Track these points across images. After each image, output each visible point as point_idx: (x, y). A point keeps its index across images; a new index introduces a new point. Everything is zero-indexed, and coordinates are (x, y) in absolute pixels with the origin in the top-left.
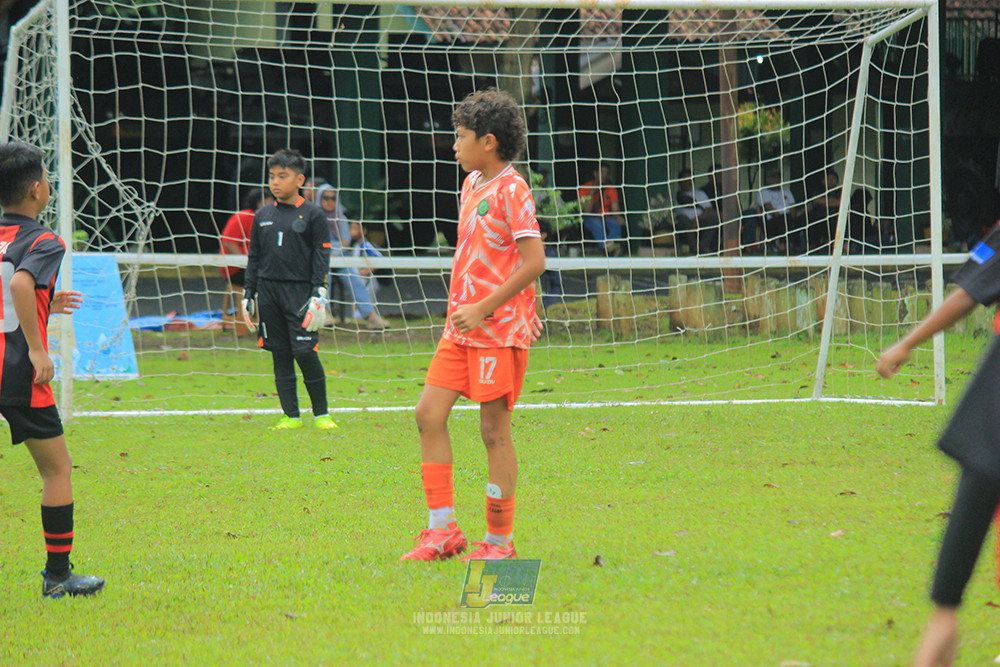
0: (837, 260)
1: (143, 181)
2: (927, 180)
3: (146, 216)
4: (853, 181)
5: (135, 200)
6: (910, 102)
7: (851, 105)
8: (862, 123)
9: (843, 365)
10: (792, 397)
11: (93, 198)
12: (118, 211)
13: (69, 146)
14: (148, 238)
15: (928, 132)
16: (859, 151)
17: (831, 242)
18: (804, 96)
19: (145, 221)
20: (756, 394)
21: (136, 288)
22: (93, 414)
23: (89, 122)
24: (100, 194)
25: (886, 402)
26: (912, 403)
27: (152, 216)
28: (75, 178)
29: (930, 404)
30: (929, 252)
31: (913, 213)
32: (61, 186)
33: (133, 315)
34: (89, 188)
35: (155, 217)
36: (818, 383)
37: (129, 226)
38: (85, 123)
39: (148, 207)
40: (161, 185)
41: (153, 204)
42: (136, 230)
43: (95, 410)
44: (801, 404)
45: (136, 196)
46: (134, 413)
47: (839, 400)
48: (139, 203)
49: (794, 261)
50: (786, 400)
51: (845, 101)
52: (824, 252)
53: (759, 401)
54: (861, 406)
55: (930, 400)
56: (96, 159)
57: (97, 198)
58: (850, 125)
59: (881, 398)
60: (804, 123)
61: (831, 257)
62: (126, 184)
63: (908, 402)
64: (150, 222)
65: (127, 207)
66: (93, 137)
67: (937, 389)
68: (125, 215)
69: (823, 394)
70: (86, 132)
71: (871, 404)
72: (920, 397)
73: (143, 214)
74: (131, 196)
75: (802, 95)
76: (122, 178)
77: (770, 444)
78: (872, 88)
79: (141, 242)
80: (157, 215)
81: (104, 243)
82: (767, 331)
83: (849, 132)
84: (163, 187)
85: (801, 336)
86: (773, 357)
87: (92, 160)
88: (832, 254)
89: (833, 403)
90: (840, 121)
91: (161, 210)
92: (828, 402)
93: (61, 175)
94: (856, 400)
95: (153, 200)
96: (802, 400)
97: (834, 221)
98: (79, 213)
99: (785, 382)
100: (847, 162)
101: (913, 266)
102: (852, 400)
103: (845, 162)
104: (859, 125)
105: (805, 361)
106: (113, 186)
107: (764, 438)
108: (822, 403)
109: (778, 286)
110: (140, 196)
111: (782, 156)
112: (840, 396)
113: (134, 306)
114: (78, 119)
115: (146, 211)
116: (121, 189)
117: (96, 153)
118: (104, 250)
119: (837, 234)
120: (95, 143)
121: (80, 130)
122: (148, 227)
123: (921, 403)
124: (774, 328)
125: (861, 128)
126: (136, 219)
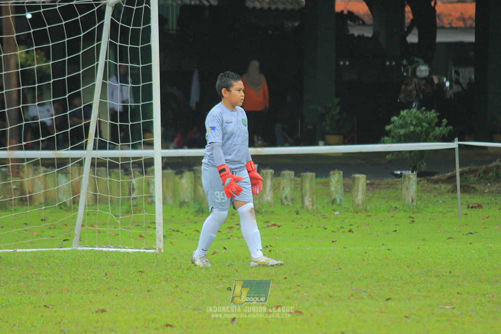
0: (89, 154)
2: (151, 99)
4: (100, 98)
6: (139, 45)
7: (99, 46)
8: (106, 59)
9: (92, 226)
10: (58, 247)
15: (151, 65)
16: (105, 78)
17: (85, 140)
18: (66, 39)
20: (32, 244)
25: (123, 250)
26: (141, 250)
29: (153, 251)
30: (153, 149)
31: (142, 121)
36: (77, 238)
44: (64, 251)
47: (91, 248)
49: (58, 154)
50: (54, 249)
51: (94, 44)
52: (81, 147)
53: (35, 250)
54: (106, 253)
55: (153, 248)
58: (98, 60)
59: (120, 248)
60: (67, 58)
61: (85, 152)
63: (138, 250)
67: (158, 242)
69: (80, 245)
71: (112, 252)
72: (146, 247)
75: (64, 39)
77: (45, 279)
78: (113, 35)
82: (37, 203)
83: (97, 65)
85: (62, 206)
86: (42, 220)
88: (86, 149)
89: (87, 251)
90: (91, 57)
92: (83, 250)
94: (102, 249)
96: (65, 249)
97: (87, 126)
99: (53, 237)
100: (96, 85)
101: (141, 158)
102: (100, 249)
103: (94, 85)
104: (104, 60)
105: (66, 223)
107: (40, 274)
108: (79, 251)
109: (45, 172)
111: (52, 81)
112: (91, 246)
119: (89, 135)
123: (146, 251)
124: (42, 200)
125: (106, 62)
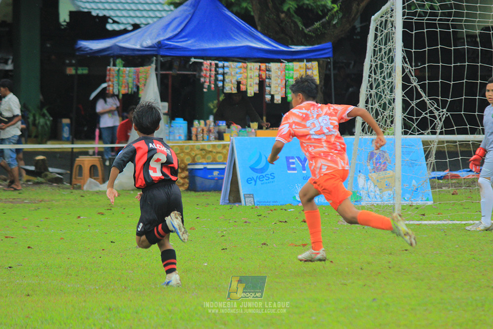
1: (440, 98)
3: (441, 116)
5: (435, 108)
11: (413, 107)
12: (426, 114)
13: (401, 79)
14: (442, 129)
19: (440, 119)
21: (435, 155)
22: (411, 222)
23: (411, 66)
24: (416, 105)
27: (444, 116)
28: (403, 96)
32: (396, 101)
33: (433, 170)
34: (411, 102)
35: (446, 117)
37: (432, 122)
38: (409, 67)
39: (442, 112)
40: (449, 100)
41: (445, 110)
42: (436, 123)
43: (412, 220)
45: (436, 106)
46: (433, 222)
48: (438, 110)
56: (415, 86)
57: (415, 107)
62: (430, 99)
64: (443, 120)
65: (431, 112)
66: (413, 74)
68: (430, 116)
70: (410, 71)
73: (439, 115)
74: (433, 106)
76: (428, 97)
79: (438, 131)
80: (447, 116)
81: (418, 131)
84: (450, 101)
87: (413, 86)
91: (449, 113)
93: (396, 95)
95: (445, 108)
98: (405, 115)
106: (424, 100)
110: (438, 105)
113: (434, 165)
114: (406, 65)
115: (441, 114)
116: (428, 102)
117: (415, 83)
118: (418, 134)
120: (414, 77)
121: (407, 71)
122: (442, 122)
126: (436, 119)
